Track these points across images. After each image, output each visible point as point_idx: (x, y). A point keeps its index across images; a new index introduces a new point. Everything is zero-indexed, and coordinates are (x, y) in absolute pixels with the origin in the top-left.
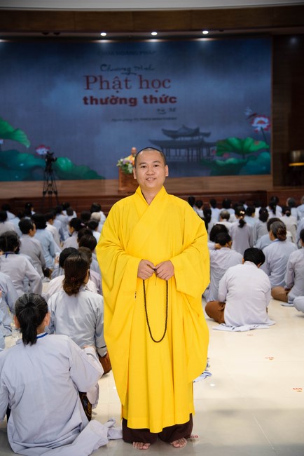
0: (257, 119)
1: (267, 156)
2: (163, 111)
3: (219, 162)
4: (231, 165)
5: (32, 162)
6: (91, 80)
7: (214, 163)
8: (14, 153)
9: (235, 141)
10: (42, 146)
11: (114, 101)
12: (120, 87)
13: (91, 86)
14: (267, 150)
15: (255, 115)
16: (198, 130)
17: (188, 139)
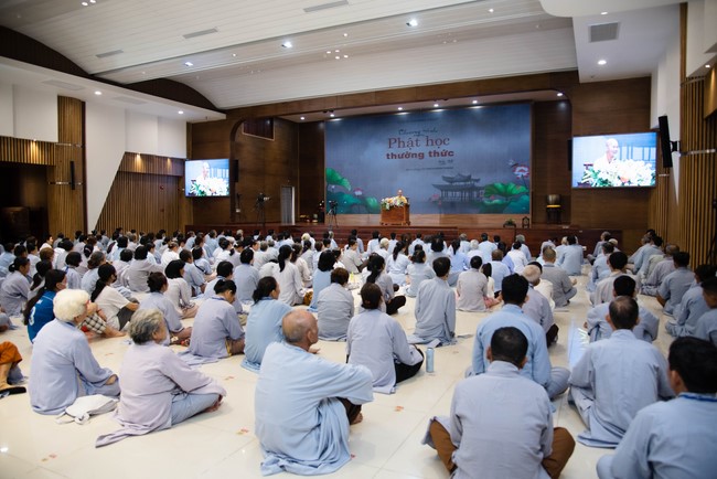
0: (519, 169)
1: (527, 198)
2: (443, 163)
3: (487, 202)
4: (496, 205)
5: (352, 201)
6: (393, 141)
7: (483, 203)
8: (342, 194)
9: (499, 186)
10: (358, 189)
11: (407, 155)
12: (412, 146)
13: (392, 146)
14: (527, 194)
15: (516, 165)
16: (470, 176)
17: (462, 183)
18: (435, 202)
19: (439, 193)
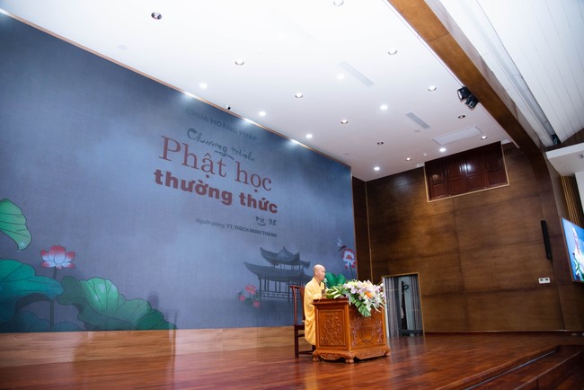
0: (346, 254)
2: (262, 222)
6: (172, 146)
9: (331, 277)
10: (58, 249)
11: (202, 189)
12: (211, 170)
13: (169, 155)
15: (344, 248)
16: (298, 256)
17: (288, 267)
18: (249, 301)
19: (254, 281)
